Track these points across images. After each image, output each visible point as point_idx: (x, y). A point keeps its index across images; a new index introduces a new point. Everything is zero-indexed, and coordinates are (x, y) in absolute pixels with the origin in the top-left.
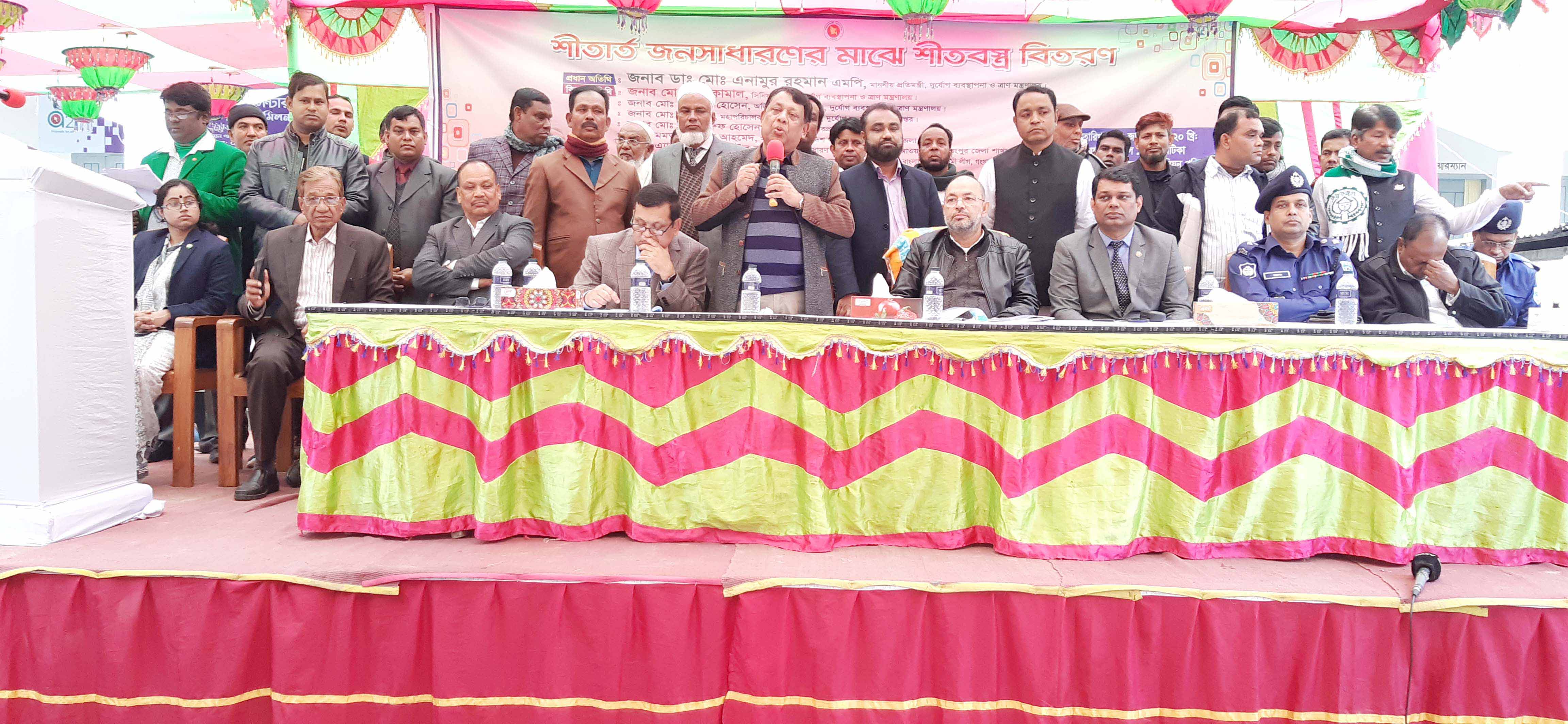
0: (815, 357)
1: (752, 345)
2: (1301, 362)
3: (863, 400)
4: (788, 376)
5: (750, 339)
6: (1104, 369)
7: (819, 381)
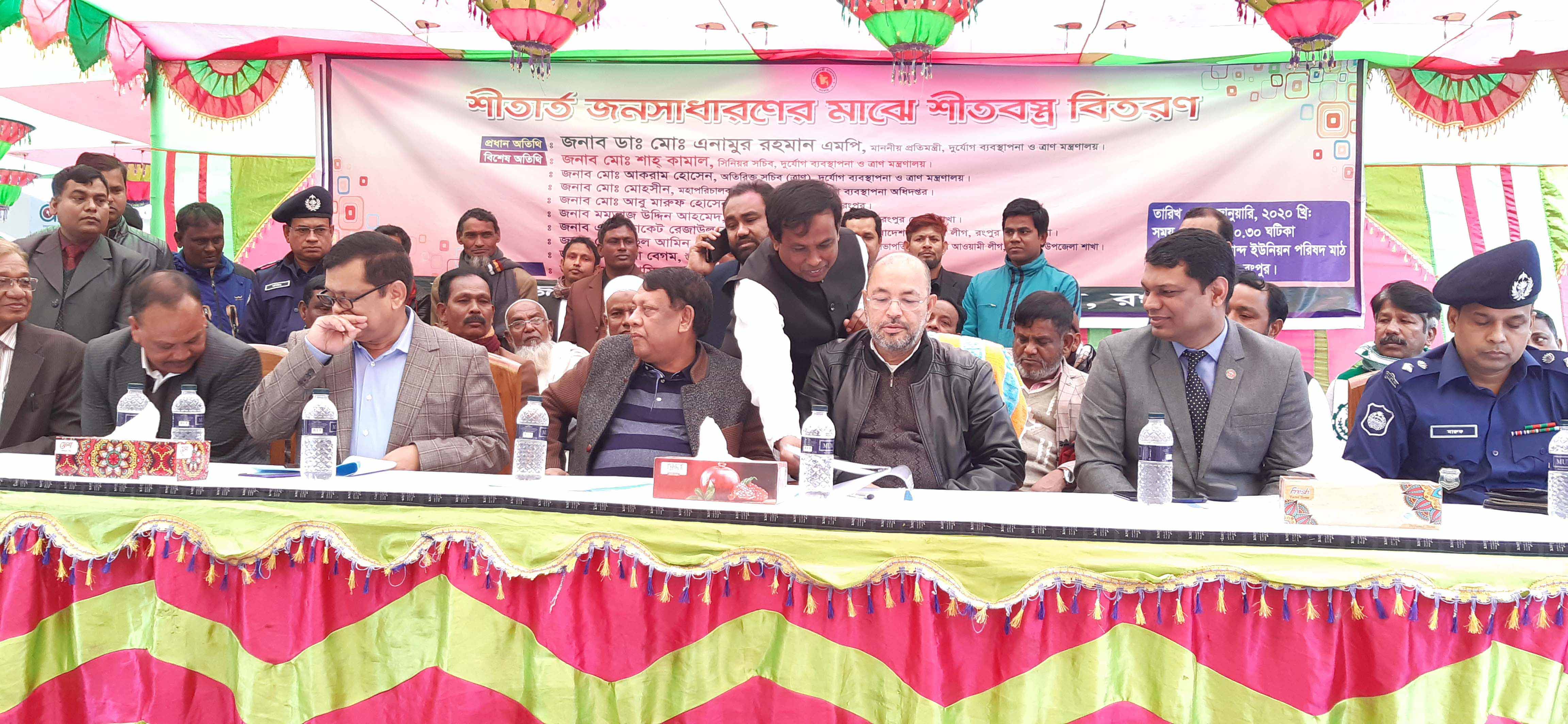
0: (559, 575)
1: (446, 550)
2: (1493, 610)
3: (649, 658)
4: (510, 609)
5: (442, 539)
6: (1098, 613)
7: (565, 623)
